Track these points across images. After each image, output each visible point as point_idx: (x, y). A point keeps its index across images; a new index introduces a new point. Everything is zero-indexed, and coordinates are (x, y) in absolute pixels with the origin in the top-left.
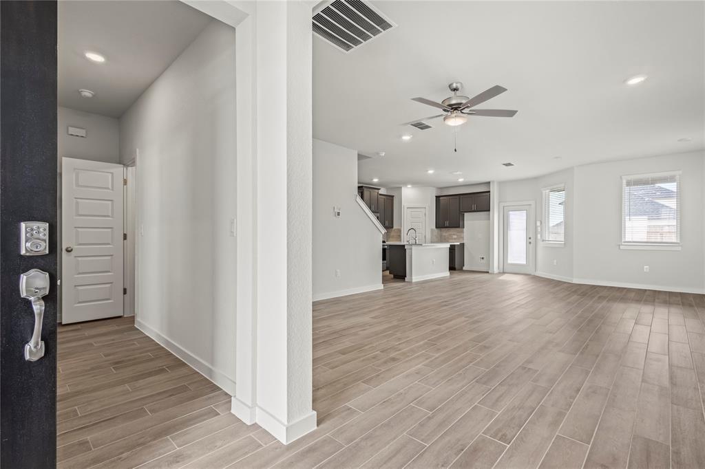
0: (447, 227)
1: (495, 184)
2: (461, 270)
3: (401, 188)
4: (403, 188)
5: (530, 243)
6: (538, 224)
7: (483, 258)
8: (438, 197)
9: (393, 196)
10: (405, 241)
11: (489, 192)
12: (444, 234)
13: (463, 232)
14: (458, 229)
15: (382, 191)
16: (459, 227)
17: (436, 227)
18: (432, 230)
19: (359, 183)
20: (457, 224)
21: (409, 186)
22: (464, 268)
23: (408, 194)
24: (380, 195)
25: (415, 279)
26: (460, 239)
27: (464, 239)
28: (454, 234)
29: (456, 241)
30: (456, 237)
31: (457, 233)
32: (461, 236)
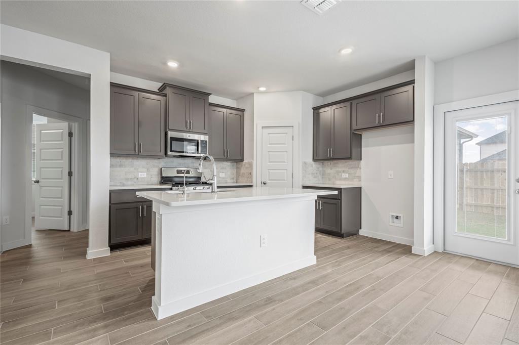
0: (331, 159)
1: (427, 62)
2: (356, 235)
3: (253, 94)
4: (256, 96)
7: (397, 218)
8: (316, 109)
9: (243, 111)
11: (412, 82)
13: (358, 167)
14: (350, 162)
16: (350, 158)
17: (314, 160)
20: (348, 153)
21: (262, 89)
22: (362, 232)
24: (211, 105)
26: (355, 180)
27: (360, 181)
28: (344, 172)
29: (347, 182)
30: (347, 177)
31: (349, 168)
32: (356, 175)
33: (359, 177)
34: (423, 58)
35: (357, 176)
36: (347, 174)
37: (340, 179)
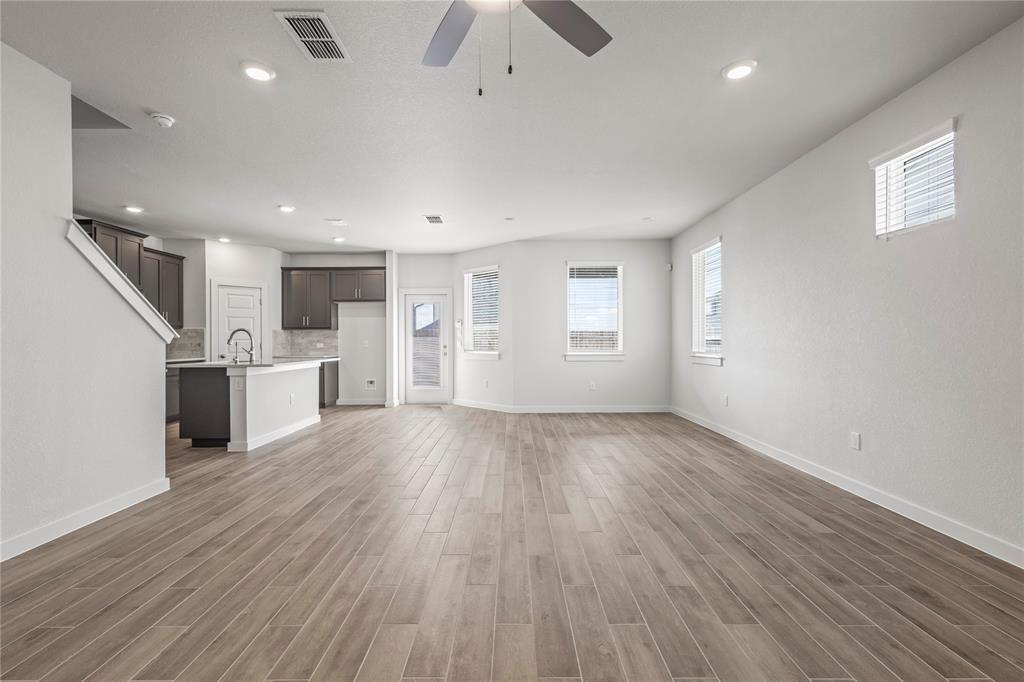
0: (307, 328)
1: (394, 255)
2: (333, 405)
3: (203, 241)
4: (208, 244)
5: (445, 354)
6: (458, 325)
7: (371, 382)
8: (286, 271)
9: (182, 258)
10: (215, 355)
11: (384, 268)
12: (300, 341)
13: (335, 337)
14: (324, 331)
15: (151, 242)
16: (329, 328)
17: (284, 328)
18: (275, 332)
19: (76, 211)
20: (325, 323)
21: (224, 240)
22: (339, 402)
23: (221, 259)
24: (146, 250)
25: (253, 443)
26: (331, 350)
27: (336, 351)
28: (319, 341)
29: (322, 353)
31: (325, 338)
34: (391, 251)
35: (334, 346)
36: (322, 344)
37: (314, 350)
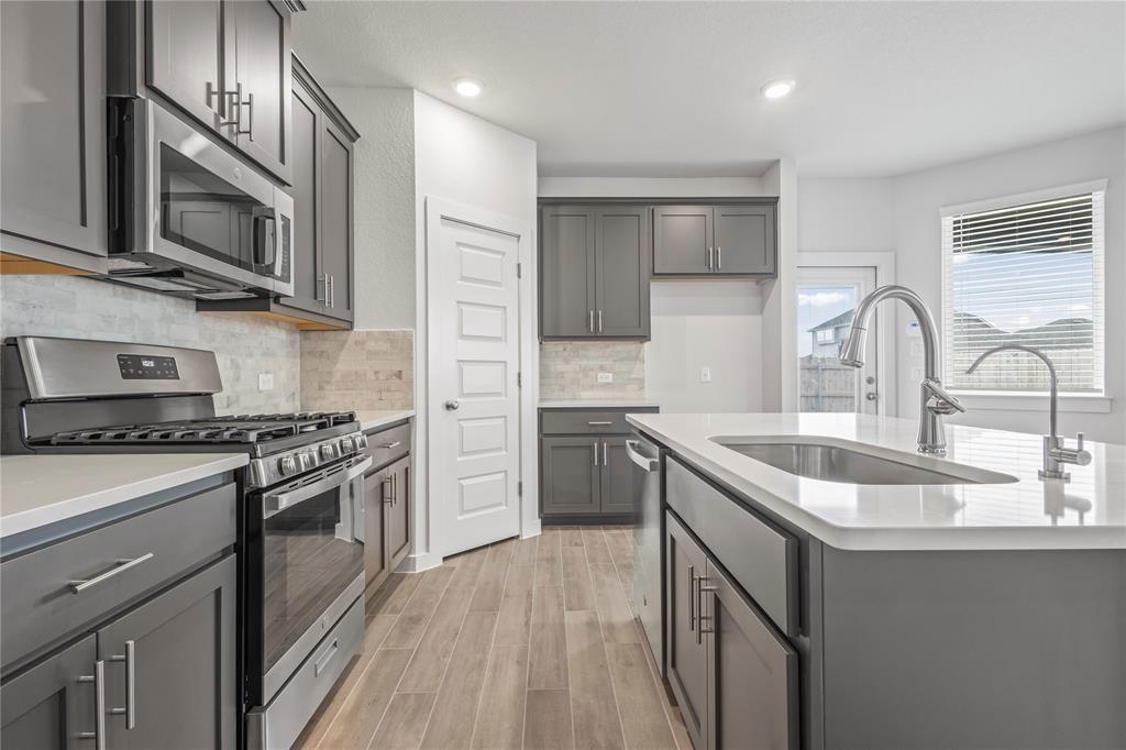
13: (637, 358)
17: (544, 337)
26: (629, 387)
27: (642, 388)
28: (602, 369)
29: (610, 394)
30: (610, 380)
31: (615, 361)
32: (633, 376)
33: (640, 382)
35: (636, 379)
36: (611, 375)
37: (592, 387)
